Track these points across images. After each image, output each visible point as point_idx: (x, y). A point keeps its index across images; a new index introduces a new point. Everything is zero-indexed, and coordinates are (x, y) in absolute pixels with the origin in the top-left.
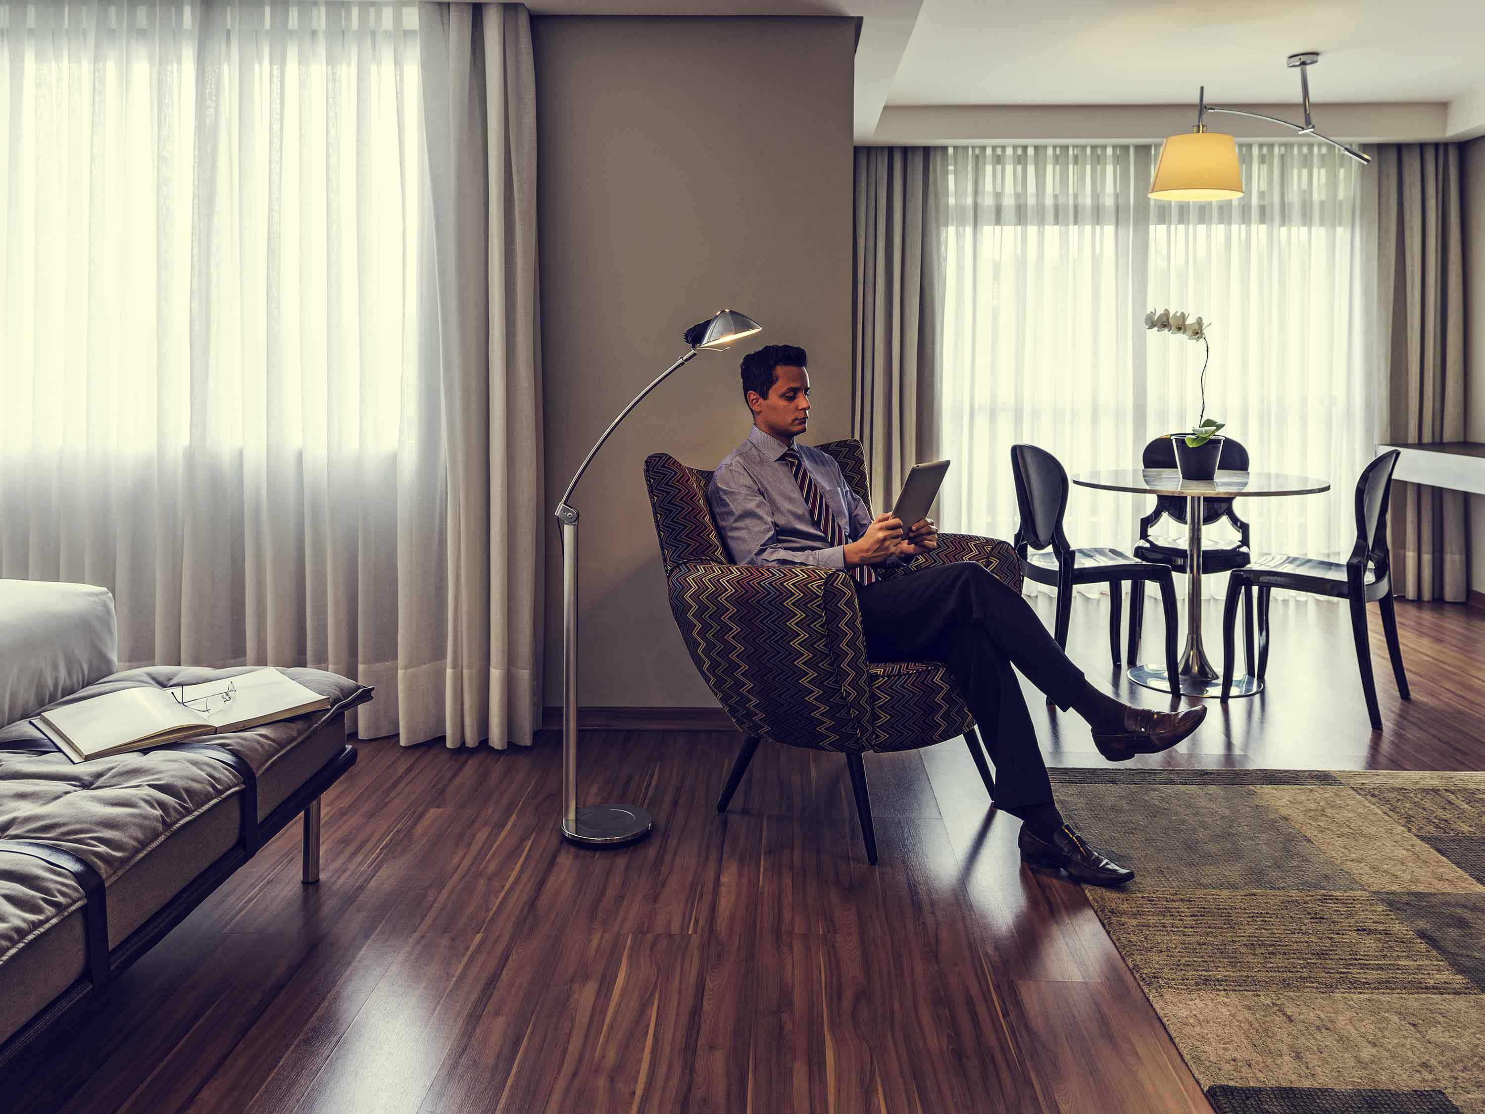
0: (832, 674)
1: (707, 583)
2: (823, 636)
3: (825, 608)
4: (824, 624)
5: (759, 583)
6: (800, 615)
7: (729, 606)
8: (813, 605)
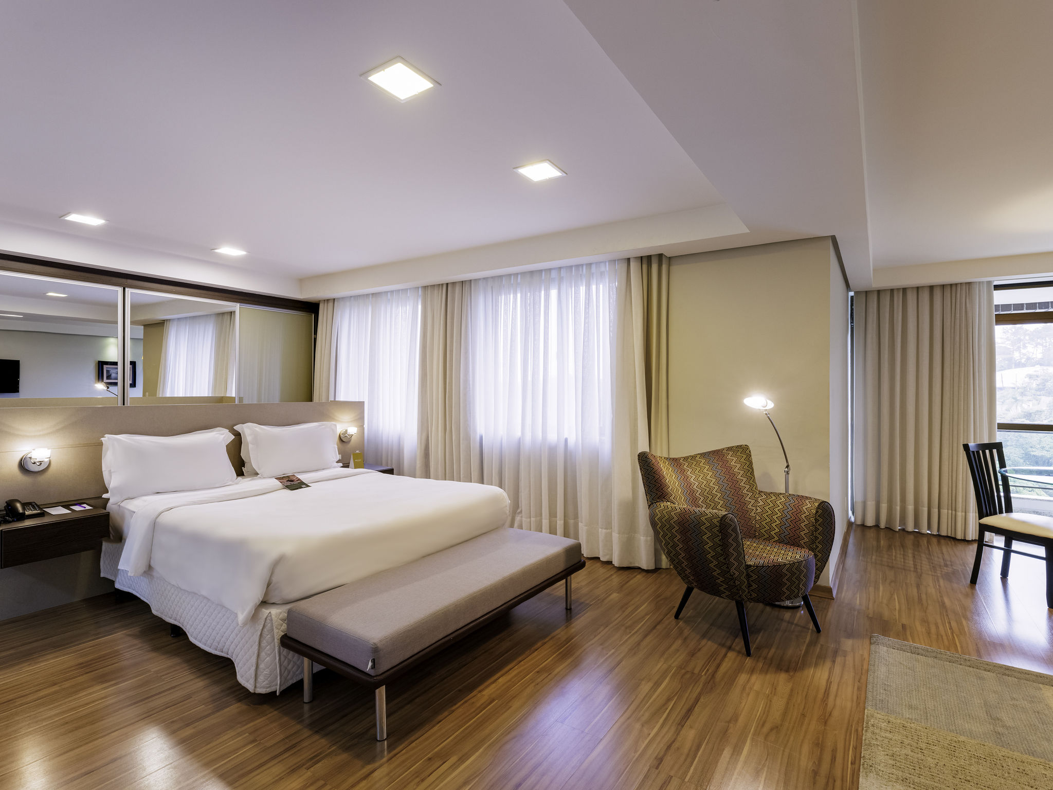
0: (725, 564)
1: (665, 514)
2: (720, 545)
3: (720, 532)
4: (721, 539)
5: (689, 516)
6: (709, 534)
7: (675, 525)
8: (715, 530)
